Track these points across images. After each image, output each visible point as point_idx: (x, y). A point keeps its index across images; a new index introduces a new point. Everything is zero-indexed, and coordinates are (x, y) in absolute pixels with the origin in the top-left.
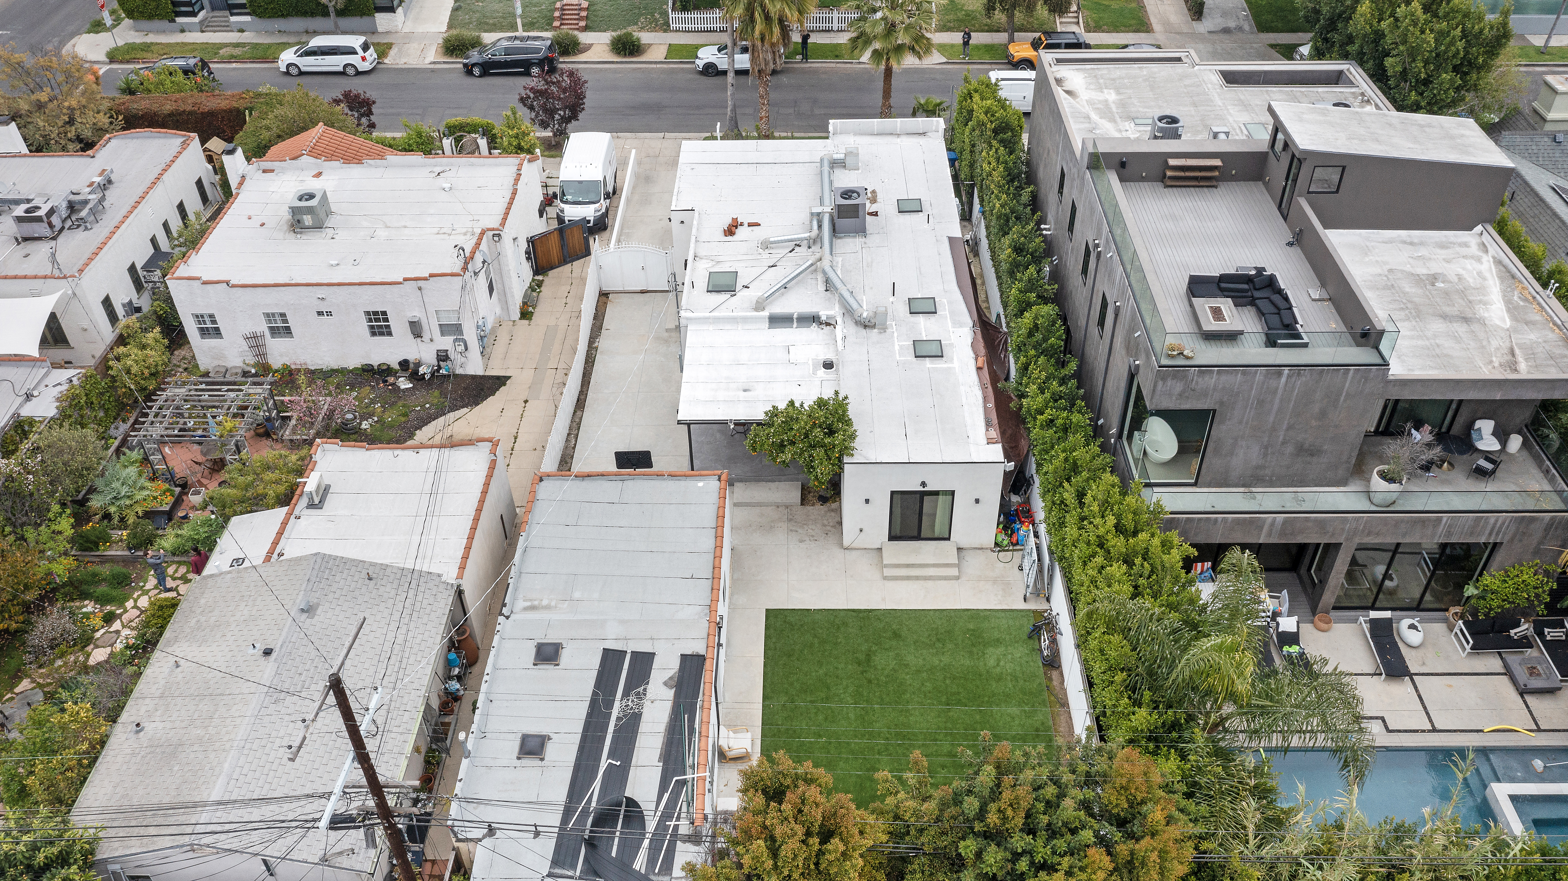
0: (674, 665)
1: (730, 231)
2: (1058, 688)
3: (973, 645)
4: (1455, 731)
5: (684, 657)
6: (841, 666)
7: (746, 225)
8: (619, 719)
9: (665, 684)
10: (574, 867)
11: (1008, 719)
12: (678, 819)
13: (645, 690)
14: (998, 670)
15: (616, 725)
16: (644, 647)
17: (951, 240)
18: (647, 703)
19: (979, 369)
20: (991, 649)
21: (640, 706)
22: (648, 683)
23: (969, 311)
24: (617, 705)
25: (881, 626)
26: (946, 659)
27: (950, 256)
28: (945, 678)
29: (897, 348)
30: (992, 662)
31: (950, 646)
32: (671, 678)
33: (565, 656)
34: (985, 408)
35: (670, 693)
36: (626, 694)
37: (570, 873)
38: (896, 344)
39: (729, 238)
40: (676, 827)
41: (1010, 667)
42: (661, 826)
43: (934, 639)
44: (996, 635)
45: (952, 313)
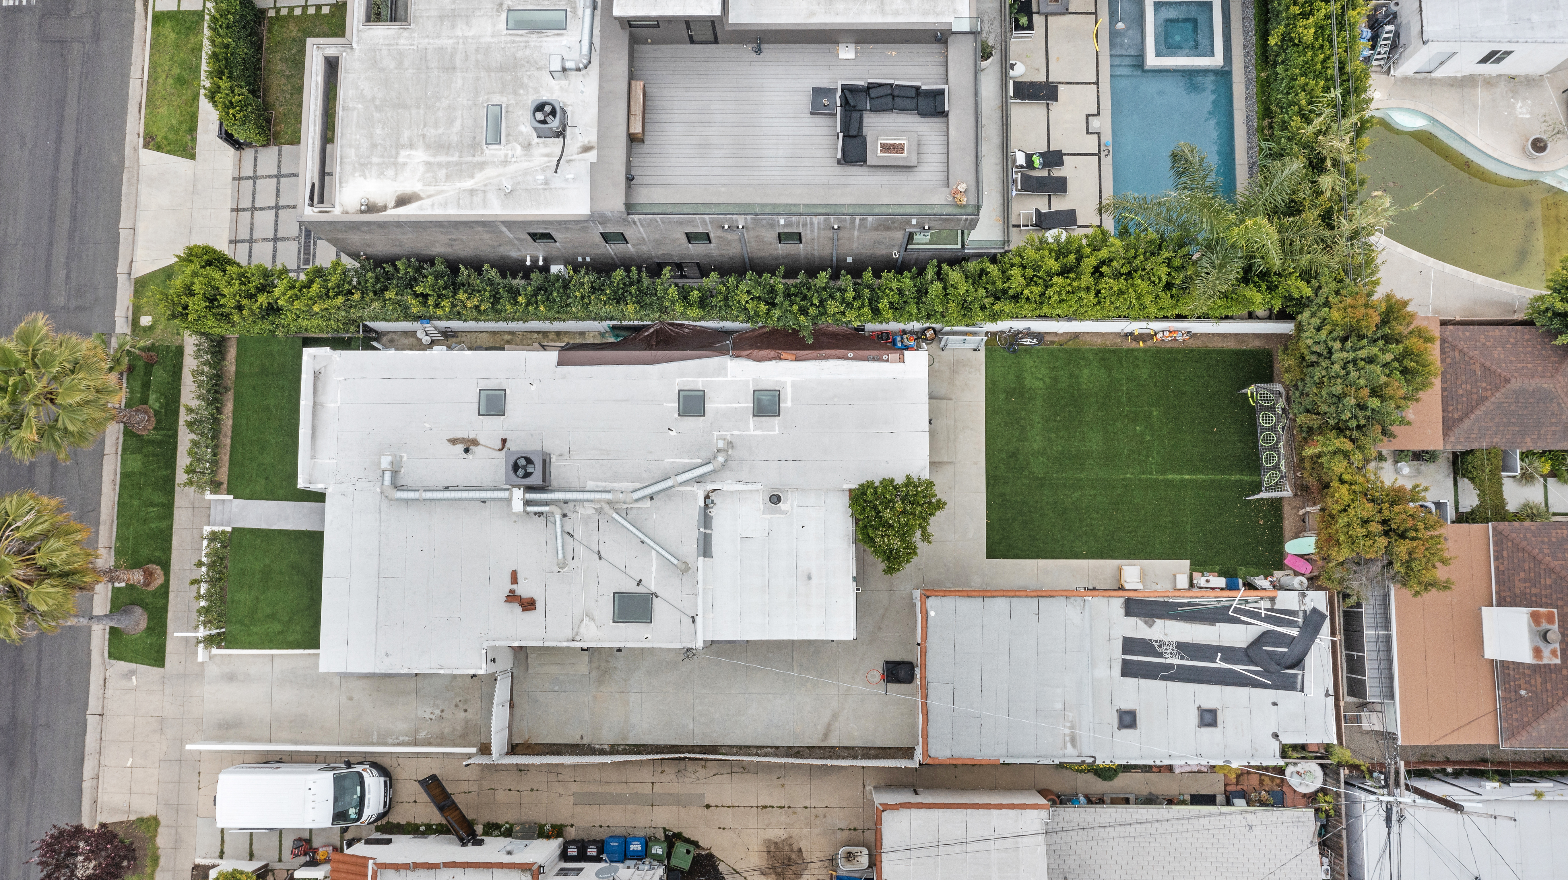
0: (1133, 621)
1: (528, 605)
2: (1061, 338)
3: (1022, 396)
4: (1097, 70)
5: (1127, 614)
6: (1045, 499)
7: (514, 587)
8: (1182, 658)
9: (1150, 626)
10: (1296, 675)
11: (1092, 378)
12: (1260, 609)
13: (1156, 641)
14: (1047, 380)
15: (1187, 659)
16: (1118, 646)
17: (560, 363)
18: (1167, 639)
19: (797, 359)
20: (1026, 383)
21: (1170, 644)
22: (1151, 640)
23: (700, 357)
24: (1169, 661)
25: (1003, 466)
26: (1037, 419)
27: (596, 367)
28: (1055, 421)
29: (758, 432)
30: (1040, 384)
31: (1023, 414)
32: (1146, 623)
33: (1126, 706)
34: (854, 359)
35: (1159, 622)
36: (1160, 655)
37: (1300, 677)
38: (752, 432)
39: (540, 605)
40: (1266, 609)
41: (1043, 371)
42: (1268, 619)
43: (1016, 426)
44: (1012, 377)
45: (700, 375)
